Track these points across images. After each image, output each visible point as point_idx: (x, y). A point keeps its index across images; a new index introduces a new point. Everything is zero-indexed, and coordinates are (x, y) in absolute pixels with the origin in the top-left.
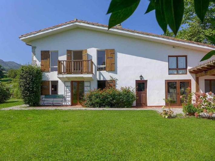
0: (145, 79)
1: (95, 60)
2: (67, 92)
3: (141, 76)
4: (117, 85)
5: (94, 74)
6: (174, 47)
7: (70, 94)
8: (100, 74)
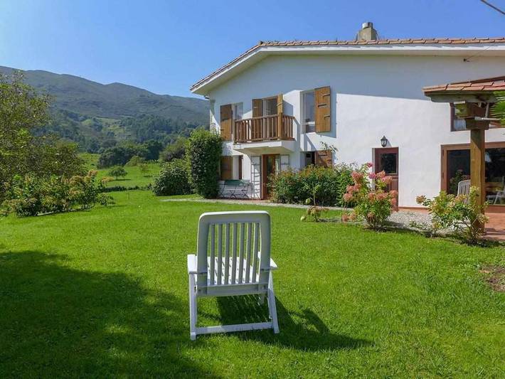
0: (393, 146)
1: (297, 113)
2: (256, 175)
3: (384, 139)
4: (335, 161)
5: (296, 139)
6: (466, 58)
7: (258, 179)
8: (306, 139)
